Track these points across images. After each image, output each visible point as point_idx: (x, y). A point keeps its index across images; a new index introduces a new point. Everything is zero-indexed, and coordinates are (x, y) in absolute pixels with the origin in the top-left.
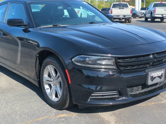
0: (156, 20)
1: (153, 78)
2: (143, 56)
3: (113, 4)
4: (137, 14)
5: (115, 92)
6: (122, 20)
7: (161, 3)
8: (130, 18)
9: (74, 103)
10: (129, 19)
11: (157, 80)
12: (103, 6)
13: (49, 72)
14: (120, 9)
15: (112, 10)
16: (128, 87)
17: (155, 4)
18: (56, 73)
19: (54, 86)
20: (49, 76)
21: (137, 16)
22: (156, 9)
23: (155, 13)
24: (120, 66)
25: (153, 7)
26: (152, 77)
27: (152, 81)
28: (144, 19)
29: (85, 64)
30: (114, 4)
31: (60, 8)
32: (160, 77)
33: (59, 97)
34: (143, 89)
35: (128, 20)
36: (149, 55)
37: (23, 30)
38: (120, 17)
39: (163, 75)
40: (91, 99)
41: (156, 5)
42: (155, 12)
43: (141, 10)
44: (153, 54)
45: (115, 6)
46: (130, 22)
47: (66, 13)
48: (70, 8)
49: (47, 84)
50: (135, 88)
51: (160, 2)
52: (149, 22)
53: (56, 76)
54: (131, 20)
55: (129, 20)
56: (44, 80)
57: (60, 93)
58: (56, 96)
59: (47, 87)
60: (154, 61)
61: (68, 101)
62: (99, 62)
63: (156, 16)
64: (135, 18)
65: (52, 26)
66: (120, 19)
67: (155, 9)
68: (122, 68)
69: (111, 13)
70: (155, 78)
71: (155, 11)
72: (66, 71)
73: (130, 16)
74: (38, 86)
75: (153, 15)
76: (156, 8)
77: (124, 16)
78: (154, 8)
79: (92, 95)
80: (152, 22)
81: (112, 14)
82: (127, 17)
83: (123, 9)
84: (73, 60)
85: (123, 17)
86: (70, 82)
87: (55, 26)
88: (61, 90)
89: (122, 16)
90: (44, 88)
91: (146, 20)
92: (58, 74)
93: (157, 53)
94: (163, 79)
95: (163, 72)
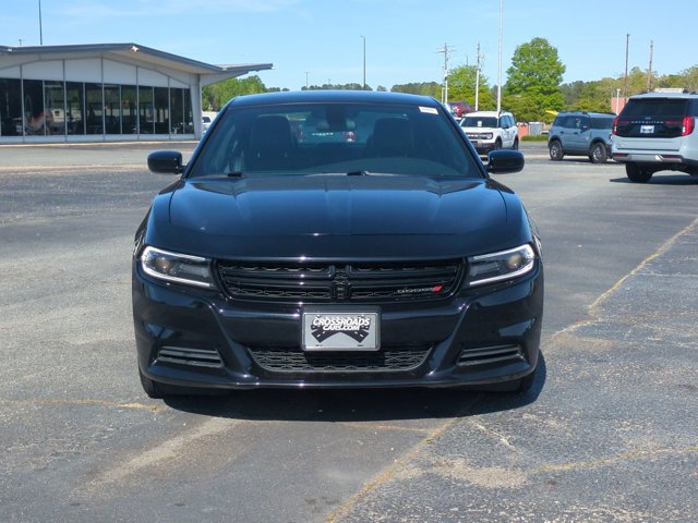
1: (321, 334)
5: (213, 355)
11: (343, 344)
24: (231, 284)
26: (320, 329)
27: (320, 340)
34: (312, 364)
39: (371, 332)
44: (341, 266)
50: (282, 356)
65: (226, 176)
68: (236, 292)
70: (331, 333)
79: (163, 353)
87: (234, 176)
94: (370, 343)
95: (366, 322)
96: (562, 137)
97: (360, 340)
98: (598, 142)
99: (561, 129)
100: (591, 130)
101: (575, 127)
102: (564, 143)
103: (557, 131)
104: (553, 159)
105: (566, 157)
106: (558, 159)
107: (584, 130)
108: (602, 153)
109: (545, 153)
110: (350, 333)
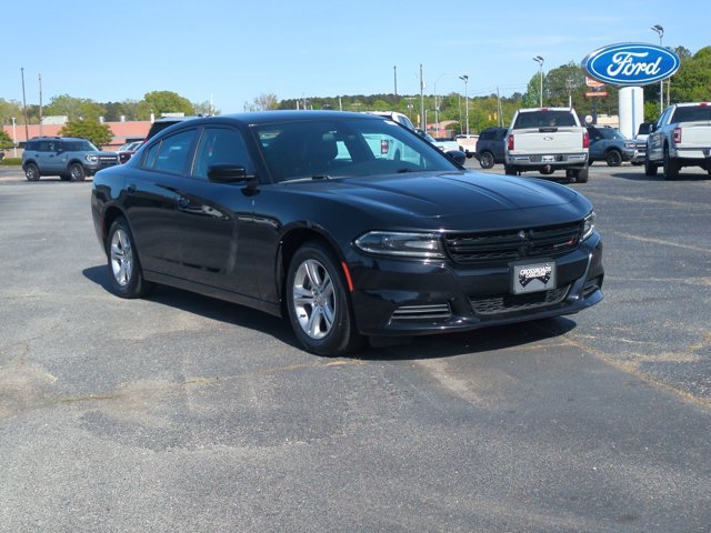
0: (684, 170)
1: (525, 281)
2: (504, 233)
3: (517, 114)
4: (624, 149)
5: (443, 307)
6: (552, 172)
7: (703, 106)
8: (581, 164)
9: (361, 333)
10: (577, 168)
11: (536, 286)
12: (493, 118)
13: (307, 276)
14: (541, 131)
15: (512, 136)
16: (472, 298)
17: (678, 109)
18: (321, 275)
19: (319, 306)
20: (307, 286)
21: (626, 157)
22: (680, 129)
23: (678, 145)
24: (453, 252)
25: (672, 122)
26: (524, 278)
27: (524, 285)
28: (642, 170)
29: (380, 249)
30: (520, 114)
31: (328, 136)
32: (543, 279)
33: (329, 326)
34: (506, 305)
35: (576, 173)
36: (517, 231)
37: (242, 190)
38: (542, 162)
39: (552, 276)
40: (394, 320)
41: (682, 116)
42: (677, 140)
43: (640, 133)
44: (526, 230)
45: (525, 121)
46: (584, 181)
47: (343, 152)
48: (352, 137)
49: (300, 305)
50: (488, 302)
51: (698, 104)
52: (660, 177)
53: (321, 284)
54: (586, 172)
55: (580, 174)
56: (295, 297)
57: (331, 317)
58: (323, 327)
59: (301, 311)
60: (529, 246)
61: (348, 332)
62: (409, 244)
63: (682, 154)
64: (618, 165)
65: (310, 179)
66: (542, 169)
67: (677, 129)
68: (456, 258)
69: (511, 147)
70: (530, 279)
71: (676, 136)
72: (344, 265)
73: (582, 159)
74: (280, 316)
75: (672, 154)
76: (681, 125)
77: (560, 157)
78: (674, 125)
79: (396, 312)
80: (667, 179)
81: (512, 152)
82: (570, 161)
83: (555, 131)
84: (357, 242)
85: (553, 161)
86: (351, 289)
87: (318, 179)
88: (332, 312)
89: (550, 157)
90: (295, 314)
91: (651, 173)
92: (327, 276)
93: (536, 229)
94: (551, 284)
95: (549, 269)
96: (37, 160)
97: (545, 282)
98: (75, 163)
99: (35, 152)
100: (67, 153)
101: (49, 150)
102: (39, 165)
103: (32, 154)
104: (30, 180)
105: (42, 178)
106: (35, 179)
107: (59, 153)
108: (80, 172)
109: (21, 175)
110: (540, 278)
